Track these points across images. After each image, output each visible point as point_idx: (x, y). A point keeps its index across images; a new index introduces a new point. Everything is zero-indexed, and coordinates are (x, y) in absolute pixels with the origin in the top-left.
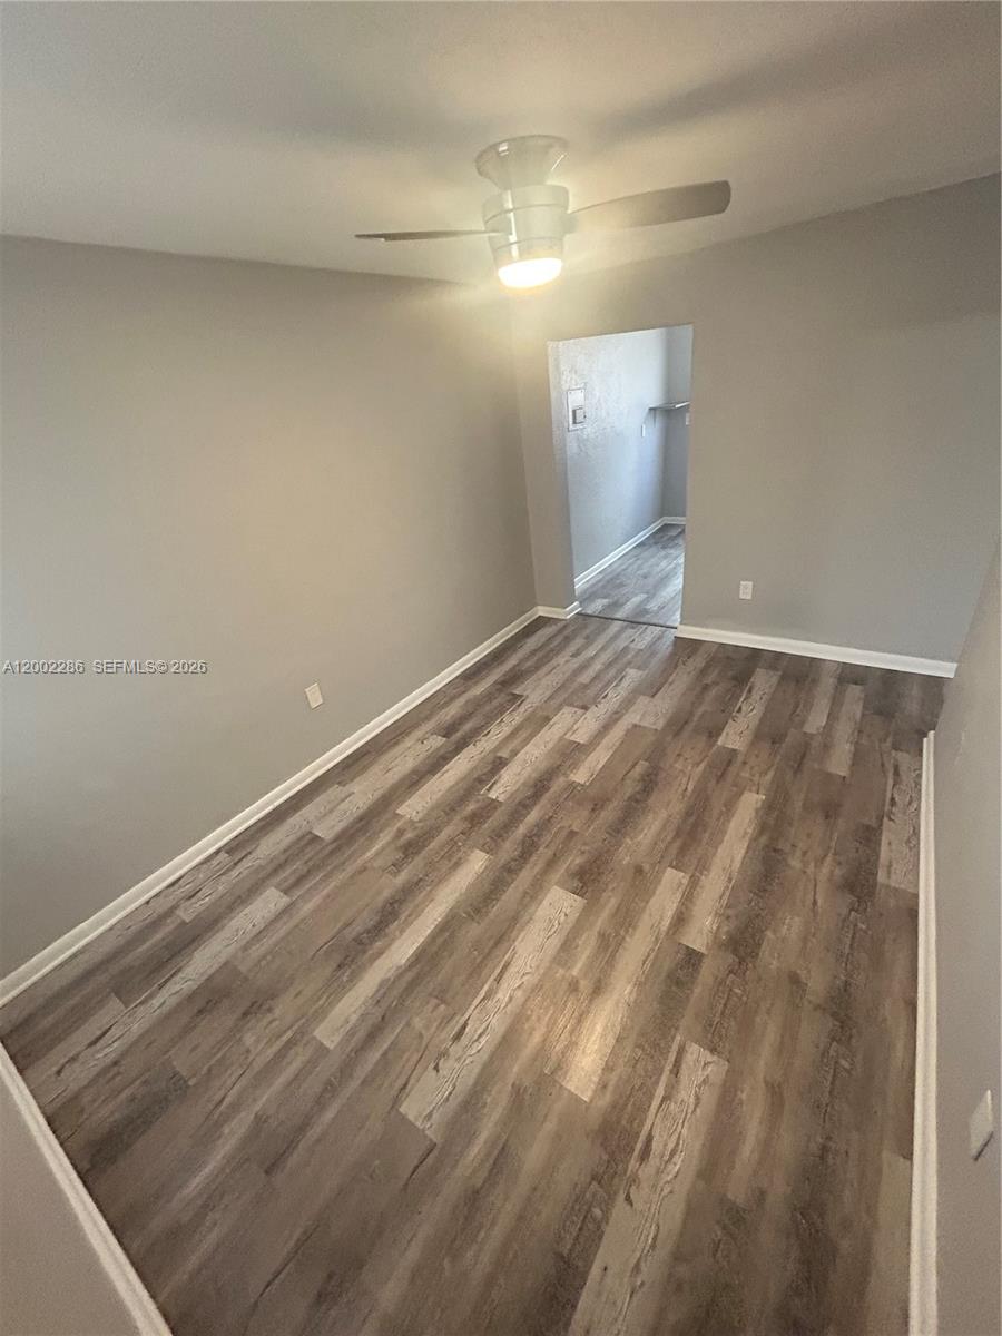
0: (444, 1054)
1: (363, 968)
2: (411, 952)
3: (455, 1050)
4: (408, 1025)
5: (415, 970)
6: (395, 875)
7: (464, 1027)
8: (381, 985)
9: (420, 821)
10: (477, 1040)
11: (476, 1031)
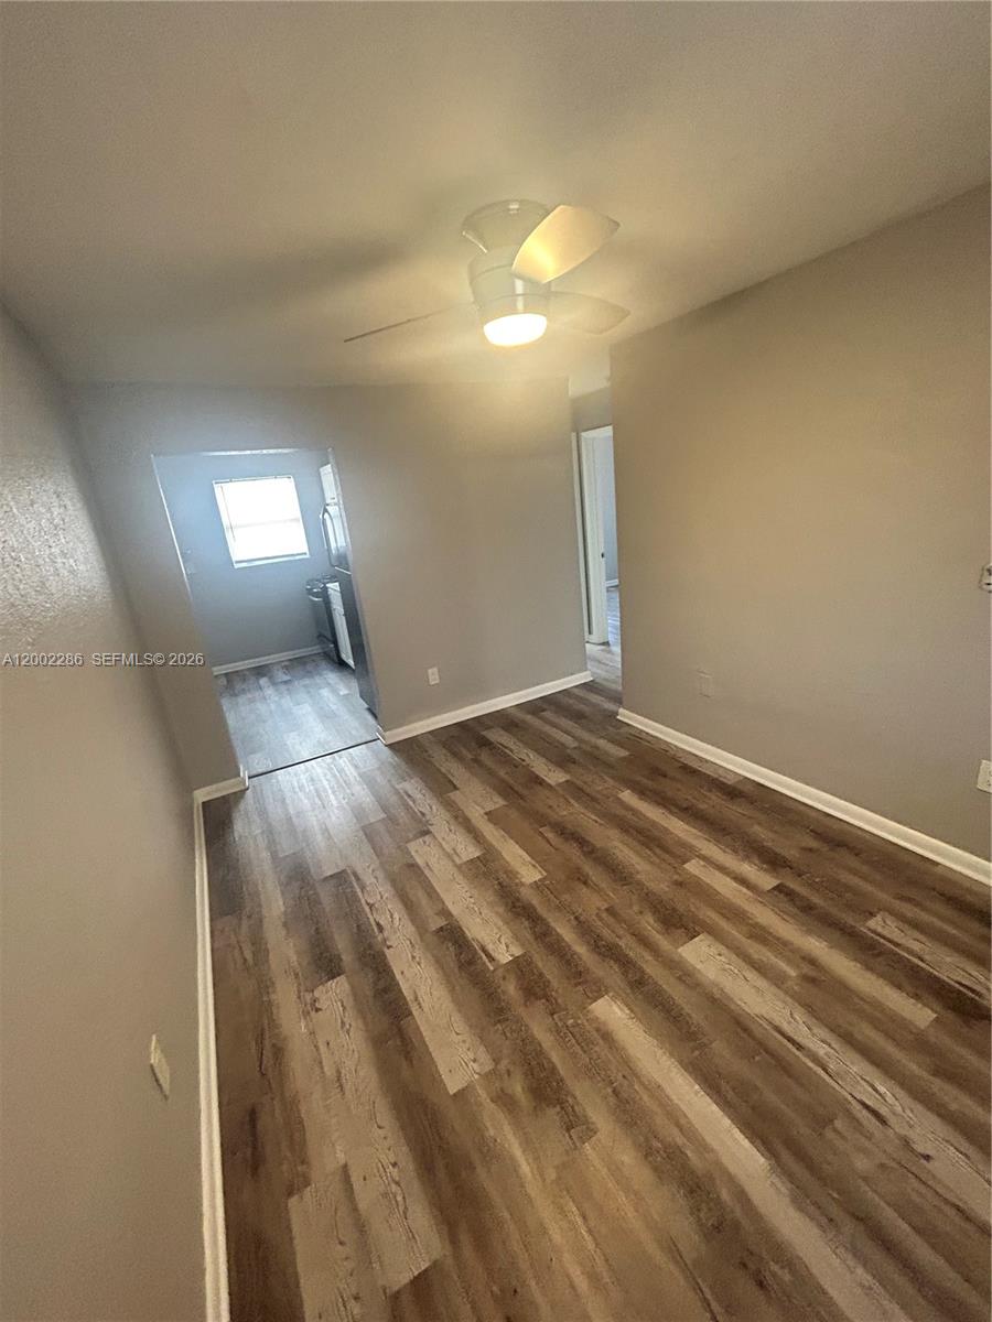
0: (906, 1143)
1: (767, 1233)
2: (746, 1143)
3: (898, 1127)
4: (865, 1179)
5: (780, 1148)
6: (591, 1131)
7: (867, 1107)
8: (801, 1209)
9: (496, 1061)
10: (883, 1098)
11: (871, 1095)
